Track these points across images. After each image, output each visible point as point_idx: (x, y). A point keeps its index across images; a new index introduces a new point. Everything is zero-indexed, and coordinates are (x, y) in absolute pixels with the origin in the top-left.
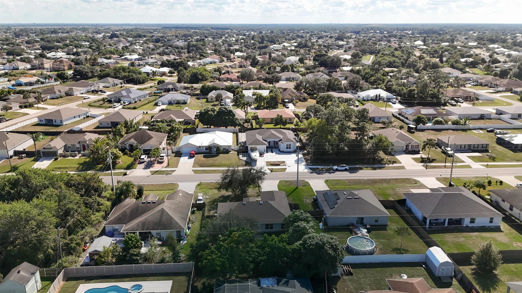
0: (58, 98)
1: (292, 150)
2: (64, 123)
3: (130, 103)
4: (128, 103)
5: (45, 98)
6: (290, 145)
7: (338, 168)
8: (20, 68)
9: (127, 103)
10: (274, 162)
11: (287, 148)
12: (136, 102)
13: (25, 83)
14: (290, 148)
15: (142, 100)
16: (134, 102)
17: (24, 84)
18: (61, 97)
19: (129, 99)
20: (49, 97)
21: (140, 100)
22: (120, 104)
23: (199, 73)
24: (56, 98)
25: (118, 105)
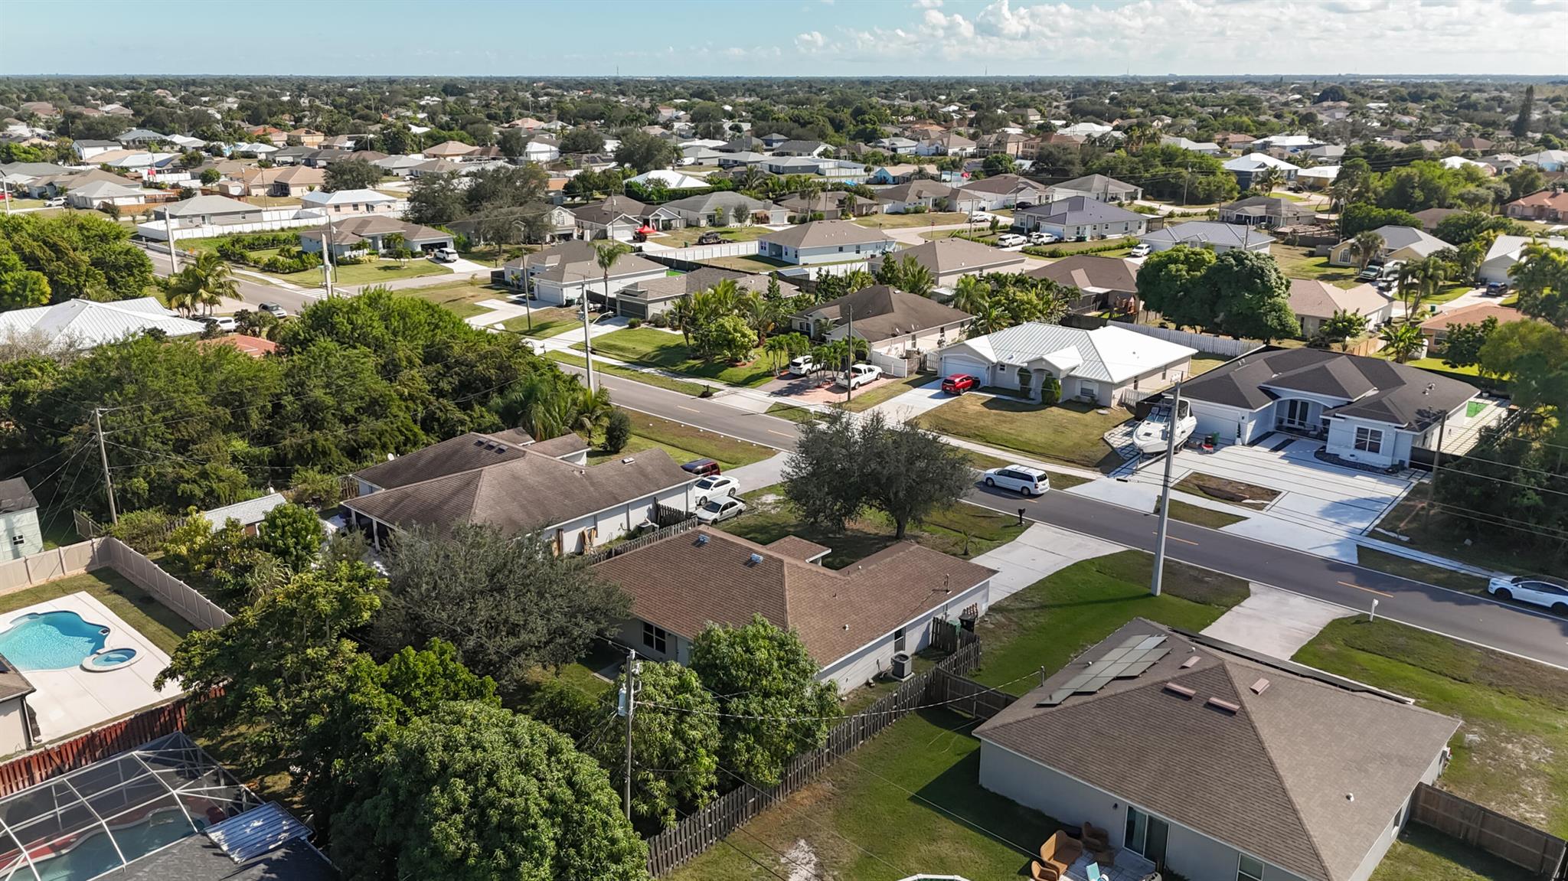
0: (907, 212)
1: (1382, 459)
2: (802, 260)
3: (1060, 240)
4: (1053, 239)
5: (874, 209)
6: (1377, 434)
7: (1510, 587)
8: (950, 151)
9: (1046, 240)
10: (1230, 482)
11: (1360, 446)
12: (1081, 239)
13: (894, 178)
14: (1375, 448)
15: (1110, 237)
16: (1074, 238)
17: (891, 180)
18: (916, 212)
19: (1058, 228)
20: (886, 207)
21: (1103, 237)
22: (1025, 238)
23: (1417, 179)
24: (903, 211)
25: (1014, 241)
